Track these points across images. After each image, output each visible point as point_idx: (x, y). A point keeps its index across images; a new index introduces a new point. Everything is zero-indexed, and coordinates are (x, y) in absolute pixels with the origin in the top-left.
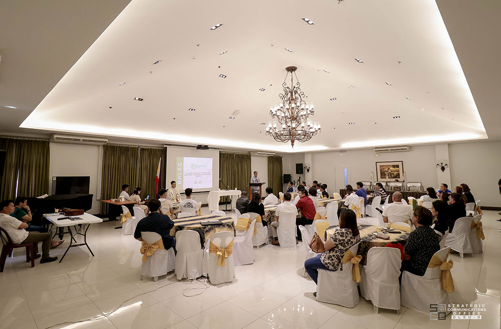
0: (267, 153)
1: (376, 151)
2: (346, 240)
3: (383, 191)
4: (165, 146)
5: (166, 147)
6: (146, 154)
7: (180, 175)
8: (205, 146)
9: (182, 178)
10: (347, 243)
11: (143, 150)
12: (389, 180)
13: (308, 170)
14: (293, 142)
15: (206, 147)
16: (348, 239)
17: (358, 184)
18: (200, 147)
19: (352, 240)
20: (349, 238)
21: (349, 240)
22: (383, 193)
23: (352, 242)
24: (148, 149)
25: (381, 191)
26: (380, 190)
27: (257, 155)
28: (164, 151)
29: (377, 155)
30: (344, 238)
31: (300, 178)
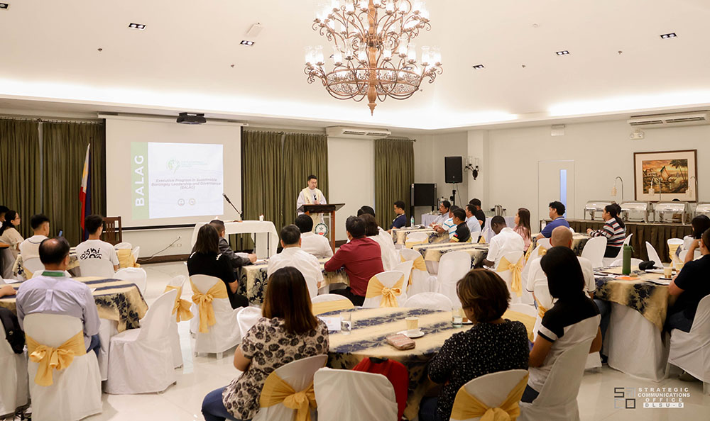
0: (367, 132)
1: (632, 124)
2: (266, 347)
3: (617, 225)
4: (101, 117)
5: (104, 120)
6: (57, 137)
7: (141, 185)
8: (199, 115)
9: (146, 191)
10: (269, 354)
11: (49, 126)
12: (656, 197)
13: (475, 174)
14: (372, 99)
15: (199, 118)
16: (272, 342)
17: (553, 205)
18: (183, 118)
19: (282, 347)
20: (274, 341)
21: (275, 347)
22: (615, 229)
23: (283, 351)
24: (61, 124)
25: (611, 225)
26: (609, 222)
27: (343, 135)
28: (99, 129)
29: (636, 136)
30: (262, 341)
31: (454, 192)
